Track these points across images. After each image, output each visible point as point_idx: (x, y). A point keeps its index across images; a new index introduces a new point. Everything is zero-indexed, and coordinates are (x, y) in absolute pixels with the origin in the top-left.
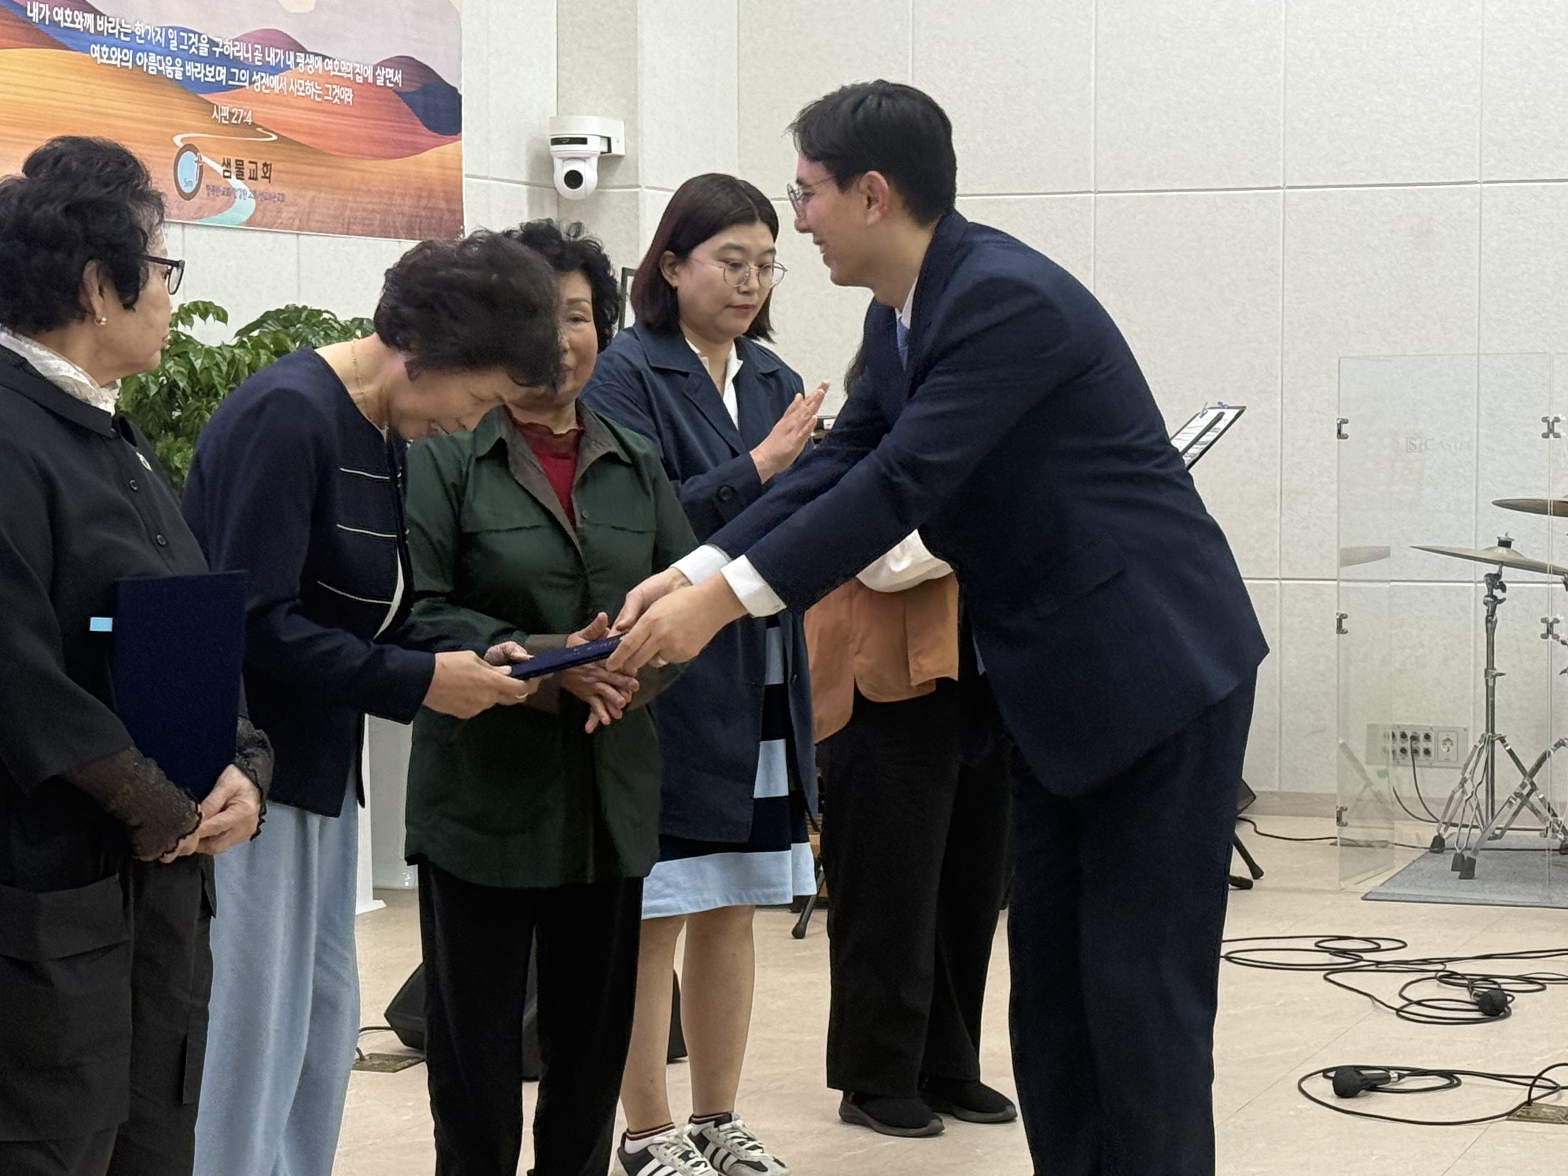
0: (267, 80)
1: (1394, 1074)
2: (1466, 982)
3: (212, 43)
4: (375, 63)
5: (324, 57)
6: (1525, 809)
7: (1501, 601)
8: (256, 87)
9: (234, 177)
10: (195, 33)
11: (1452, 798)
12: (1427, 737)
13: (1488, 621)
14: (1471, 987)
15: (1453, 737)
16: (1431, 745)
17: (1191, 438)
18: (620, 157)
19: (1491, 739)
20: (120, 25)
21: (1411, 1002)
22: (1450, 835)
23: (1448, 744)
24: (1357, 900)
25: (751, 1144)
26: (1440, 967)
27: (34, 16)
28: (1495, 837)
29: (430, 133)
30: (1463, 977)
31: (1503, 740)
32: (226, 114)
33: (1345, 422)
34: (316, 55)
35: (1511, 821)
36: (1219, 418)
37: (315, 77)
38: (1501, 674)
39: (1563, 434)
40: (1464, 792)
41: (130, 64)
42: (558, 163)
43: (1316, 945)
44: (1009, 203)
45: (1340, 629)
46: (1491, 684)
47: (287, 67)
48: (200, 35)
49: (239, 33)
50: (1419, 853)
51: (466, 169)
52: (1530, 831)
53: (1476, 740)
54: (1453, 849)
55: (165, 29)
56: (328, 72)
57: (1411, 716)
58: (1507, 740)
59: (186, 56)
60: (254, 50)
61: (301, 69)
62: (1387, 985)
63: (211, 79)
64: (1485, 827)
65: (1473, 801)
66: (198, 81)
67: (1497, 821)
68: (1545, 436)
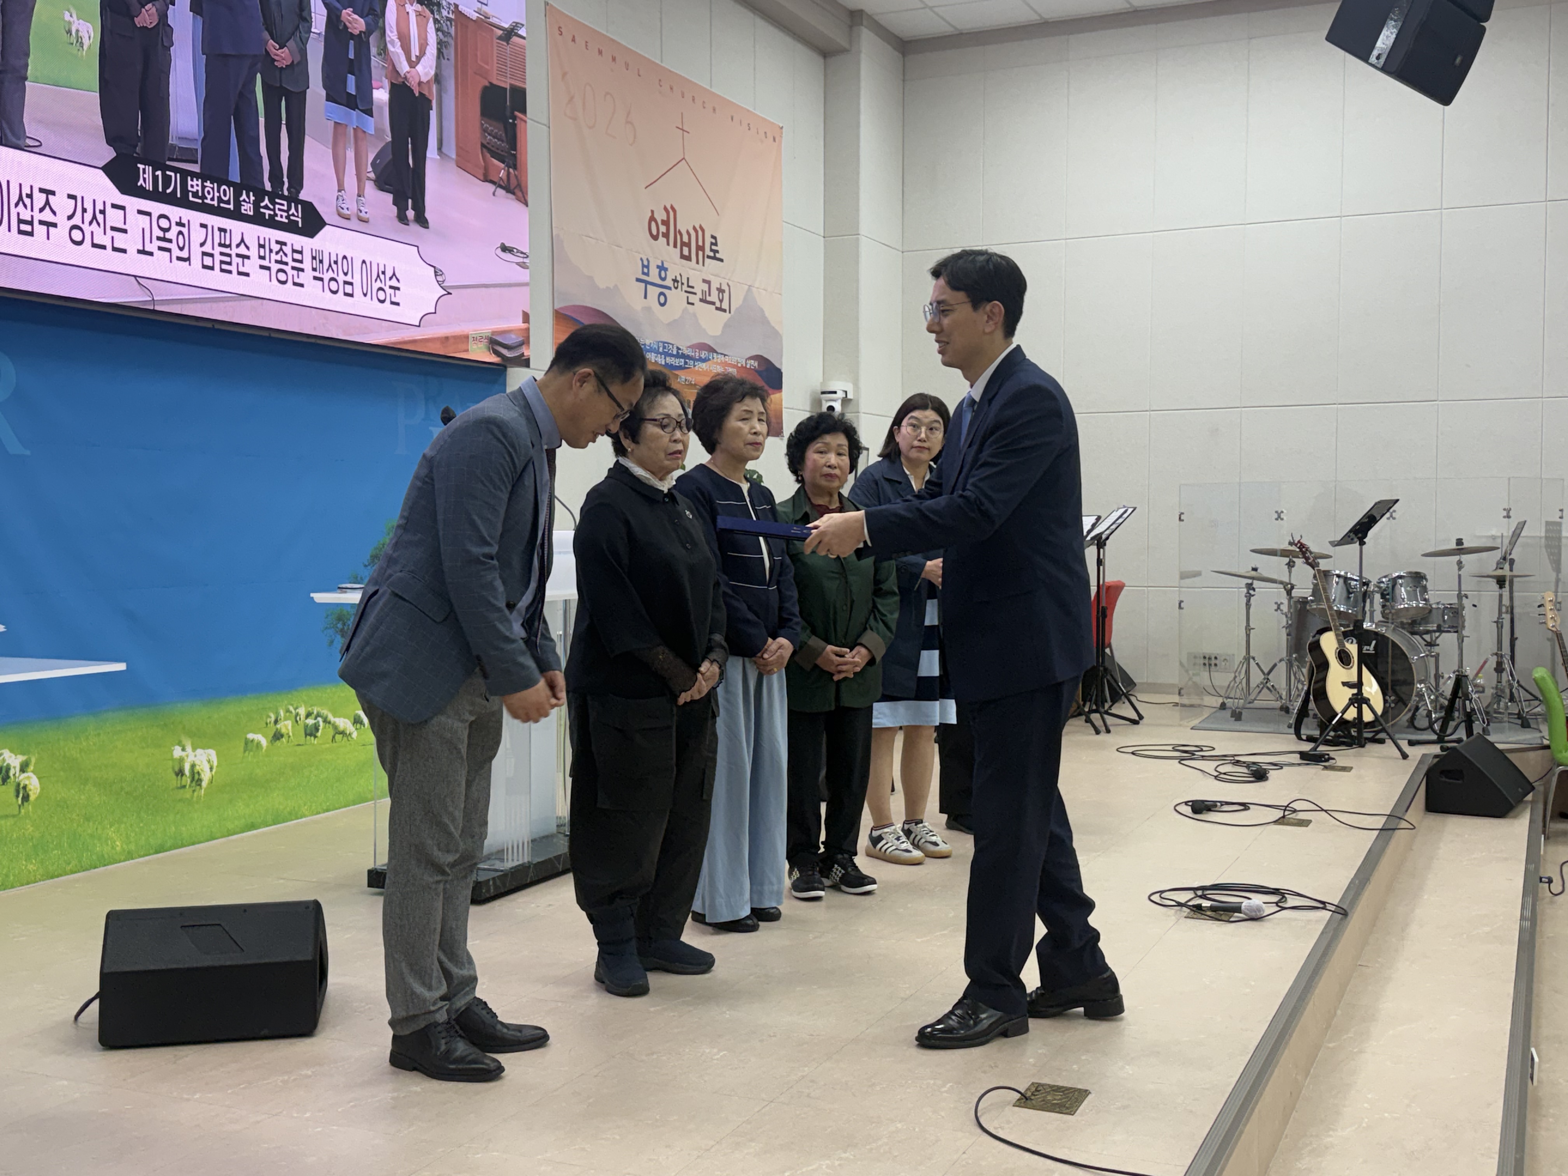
0: (699, 364)
1: (1219, 804)
2: (1245, 765)
3: (678, 349)
4: (747, 357)
5: (725, 355)
6: (1265, 688)
7: (1253, 596)
8: (696, 368)
10: (671, 344)
11: (1229, 685)
12: (1216, 658)
13: (1247, 604)
14: (1248, 767)
15: (1228, 658)
16: (1217, 662)
17: (1113, 521)
18: (851, 400)
19: (1248, 658)
21: (1221, 773)
22: (1230, 703)
23: (1226, 661)
24: (1189, 729)
25: (931, 834)
26: (1232, 758)
28: (1250, 703)
30: (1244, 762)
31: (1254, 658)
32: (684, 380)
33: (1182, 513)
34: (722, 354)
35: (1257, 696)
36: (1125, 512)
37: (719, 364)
38: (1253, 629)
39: (1285, 518)
40: (1235, 682)
42: (824, 402)
43: (1173, 748)
45: (1180, 607)
46: (1248, 633)
47: (709, 360)
48: (673, 345)
49: (689, 344)
50: (1215, 710)
51: (784, 404)
52: (1267, 700)
53: (1241, 658)
54: (1231, 708)
55: (658, 342)
56: (726, 362)
57: (1209, 649)
58: (1256, 659)
59: (667, 354)
60: (696, 352)
61: (715, 360)
62: (1209, 766)
63: (677, 364)
64: (1246, 699)
65: (1240, 686)
66: (671, 365)
67: (1251, 695)
68: (1277, 519)
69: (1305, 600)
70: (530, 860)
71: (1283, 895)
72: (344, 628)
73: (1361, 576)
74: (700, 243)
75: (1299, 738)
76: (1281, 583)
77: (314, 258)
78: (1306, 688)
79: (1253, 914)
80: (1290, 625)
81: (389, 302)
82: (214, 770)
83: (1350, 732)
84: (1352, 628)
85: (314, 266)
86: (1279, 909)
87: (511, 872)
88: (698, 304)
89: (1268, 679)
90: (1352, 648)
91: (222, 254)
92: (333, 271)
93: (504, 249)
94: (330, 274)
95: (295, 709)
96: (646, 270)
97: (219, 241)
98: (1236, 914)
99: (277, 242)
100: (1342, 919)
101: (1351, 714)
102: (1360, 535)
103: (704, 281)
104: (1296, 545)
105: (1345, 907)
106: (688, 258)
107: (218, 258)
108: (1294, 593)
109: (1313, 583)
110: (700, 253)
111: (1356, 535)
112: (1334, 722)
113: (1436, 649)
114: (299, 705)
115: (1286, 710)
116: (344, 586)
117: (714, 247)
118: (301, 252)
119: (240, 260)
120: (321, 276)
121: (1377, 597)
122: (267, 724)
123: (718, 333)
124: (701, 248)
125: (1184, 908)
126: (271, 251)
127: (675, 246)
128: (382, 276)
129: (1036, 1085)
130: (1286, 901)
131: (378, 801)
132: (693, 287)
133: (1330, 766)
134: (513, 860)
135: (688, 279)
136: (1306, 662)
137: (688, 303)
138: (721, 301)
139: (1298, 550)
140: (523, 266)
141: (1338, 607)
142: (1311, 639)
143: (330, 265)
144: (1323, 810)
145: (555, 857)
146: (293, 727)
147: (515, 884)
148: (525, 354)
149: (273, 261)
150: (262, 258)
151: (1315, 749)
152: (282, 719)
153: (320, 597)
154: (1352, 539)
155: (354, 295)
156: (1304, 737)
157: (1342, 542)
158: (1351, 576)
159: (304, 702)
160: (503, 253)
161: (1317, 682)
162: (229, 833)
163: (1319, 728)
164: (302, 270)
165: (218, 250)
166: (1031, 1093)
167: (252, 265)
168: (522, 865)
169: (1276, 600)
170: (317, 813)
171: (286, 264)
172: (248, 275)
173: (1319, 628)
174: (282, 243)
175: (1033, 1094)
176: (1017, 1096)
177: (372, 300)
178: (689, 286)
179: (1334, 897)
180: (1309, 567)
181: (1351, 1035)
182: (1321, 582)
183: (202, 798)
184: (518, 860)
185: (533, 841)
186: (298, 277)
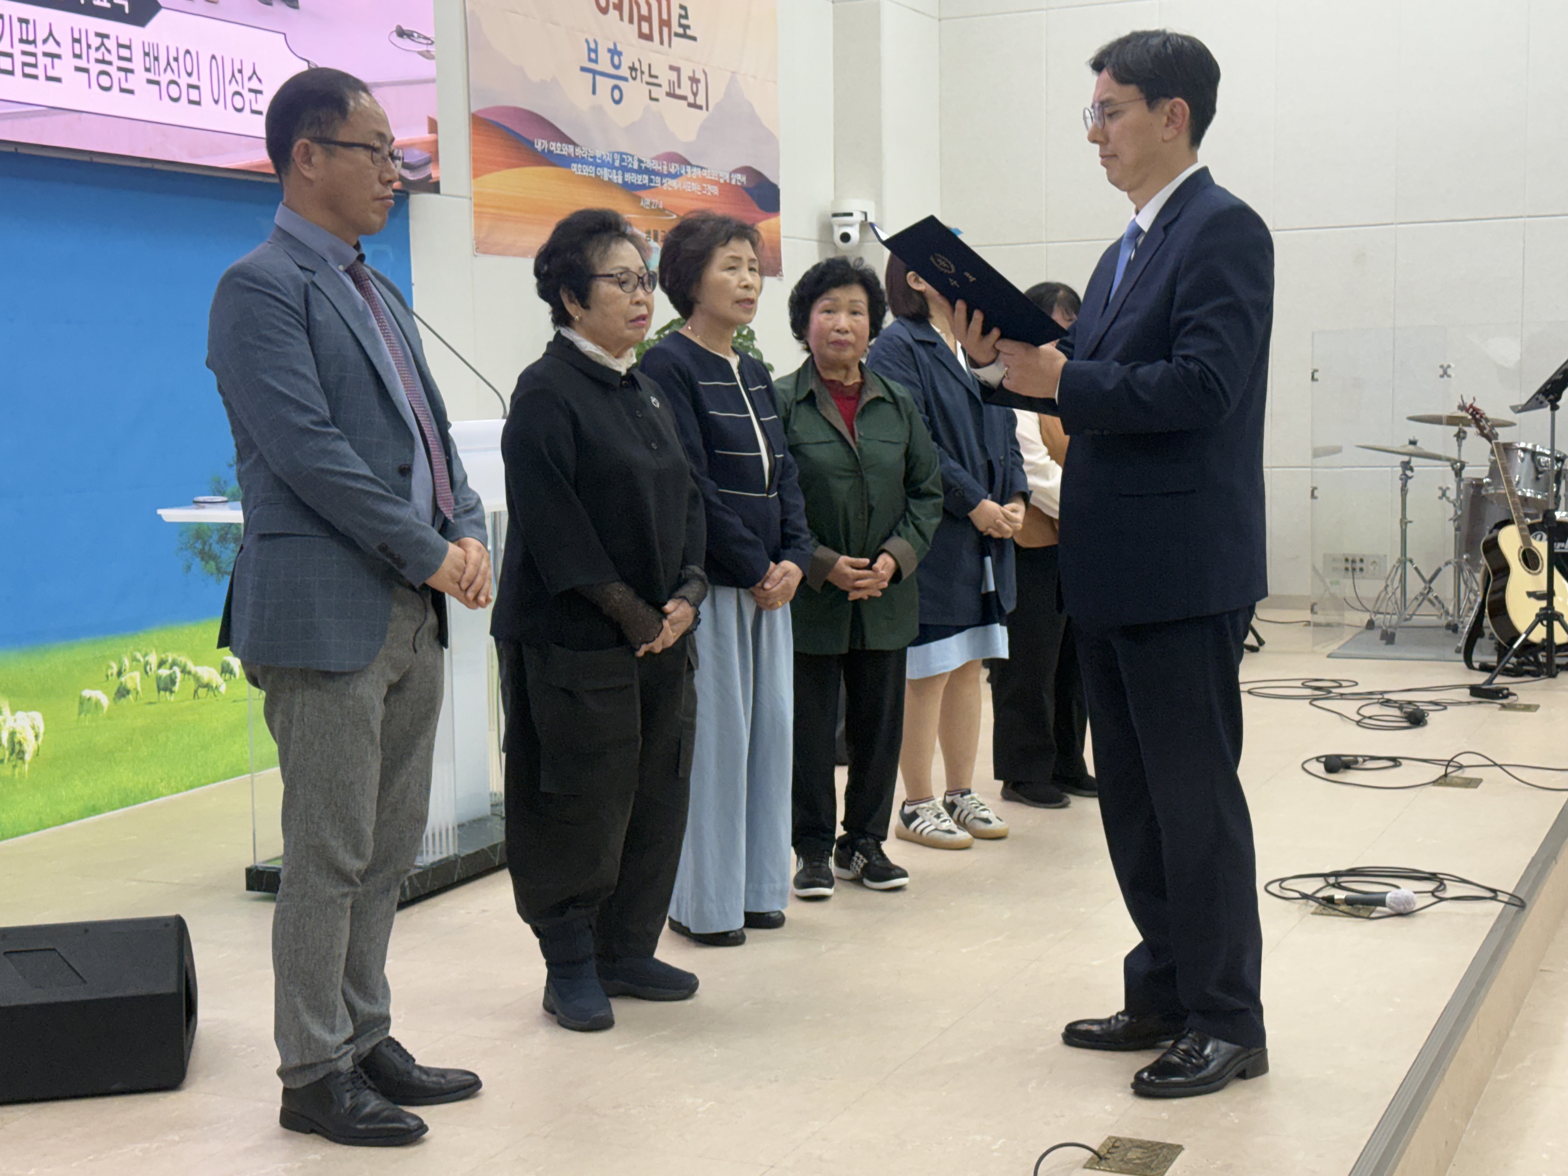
0: (670, 182)
1: (1360, 759)
2: (1397, 705)
3: (640, 161)
4: (731, 170)
5: (702, 168)
6: (1426, 601)
7: (1411, 478)
8: (665, 187)
9: (652, 240)
10: (630, 155)
11: (1379, 597)
12: (1362, 561)
13: (1402, 489)
14: (1400, 708)
15: (1377, 560)
16: (1363, 566)
19: (1404, 561)
20: (588, 152)
21: (1365, 717)
22: (1379, 619)
23: (1374, 565)
24: (1324, 657)
25: (982, 807)
26: (1380, 696)
27: (539, 147)
28: (1406, 620)
29: (762, 211)
30: (1396, 702)
31: (1411, 561)
32: (648, 203)
33: (1317, 371)
34: (698, 167)
35: (1416, 610)
37: (697, 180)
38: (1410, 522)
39: (1453, 375)
40: (1387, 593)
41: (593, 175)
42: (836, 228)
43: (1303, 684)
45: (1313, 496)
46: (1404, 527)
47: (681, 175)
48: (633, 156)
49: (654, 155)
50: (1359, 630)
51: (782, 233)
52: (1428, 615)
53: (1394, 562)
54: (1380, 627)
55: (613, 153)
56: (704, 177)
57: (1352, 549)
58: (1414, 561)
59: (625, 169)
60: (663, 164)
61: (689, 175)
62: (1350, 708)
63: (639, 183)
64: (1400, 614)
65: (1393, 599)
66: (632, 184)
67: (1408, 610)
68: (1442, 376)
69: (1479, 482)
70: (457, 852)
71: (1441, 882)
72: (203, 549)
73: (1552, 449)
74: (665, 16)
75: (1470, 665)
76: (1448, 460)
77: (147, 54)
78: (1479, 600)
79: (1401, 909)
80: (1460, 516)
81: (249, 110)
82: (40, 739)
83: (1536, 658)
84: (1540, 520)
85: (148, 66)
86: (1435, 900)
87: (433, 869)
88: (665, 100)
89: (1430, 588)
90: (1541, 546)
91: (24, 53)
92: (173, 71)
93: (401, 33)
94: (169, 76)
95: (145, 656)
96: (593, 56)
97: (19, 36)
98: (1379, 908)
99: (98, 35)
100: (1517, 912)
101: (1539, 635)
102: (1551, 397)
103: (672, 68)
104: (1467, 411)
105: (1521, 896)
106: (649, 37)
107: (19, 59)
108: (1465, 474)
109: (1490, 460)
110: (665, 30)
111: (1547, 397)
112: (1515, 646)
114: (148, 651)
115: (1453, 628)
116: (201, 499)
117: (683, 21)
118: (128, 47)
119: (48, 60)
120: (156, 78)
122: (107, 676)
123: (692, 137)
124: (665, 23)
125: (1311, 903)
126: (89, 46)
127: (631, 21)
128: (238, 76)
129: (1113, 1140)
130: (1444, 889)
131: (256, 774)
132: (656, 77)
133: (1509, 704)
134: (434, 852)
135: (650, 66)
136: (1480, 566)
137: (651, 99)
138: (695, 95)
139: (1470, 417)
140: (427, 55)
141: (1523, 492)
142: (1487, 536)
143: (168, 63)
144: (1496, 765)
145: (489, 848)
146: (142, 679)
147: (437, 885)
148: (433, 176)
149: (92, 60)
150: (78, 56)
151: (1490, 682)
152: (128, 670)
153: (171, 515)
154: (1541, 402)
155: (203, 102)
156: (1476, 665)
157: (1526, 408)
158: (1541, 450)
159: (156, 648)
160: (400, 39)
161: (1493, 592)
162: (65, 820)
163: (1496, 653)
164: (131, 71)
165: (19, 47)
166: (1106, 1151)
167: (64, 67)
168: (447, 859)
169: (1441, 485)
170: (178, 791)
171: (110, 63)
172: (58, 80)
173: (1498, 520)
174: (103, 36)
175: (1108, 1152)
176: (1089, 1154)
177: (225, 107)
178: (651, 76)
179: (1508, 884)
180: (1484, 440)
181: (1527, 1063)
182: (1500, 459)
183: (26, 776)
184: (441, 853)
185: (461, 826)
186: (126, 80)
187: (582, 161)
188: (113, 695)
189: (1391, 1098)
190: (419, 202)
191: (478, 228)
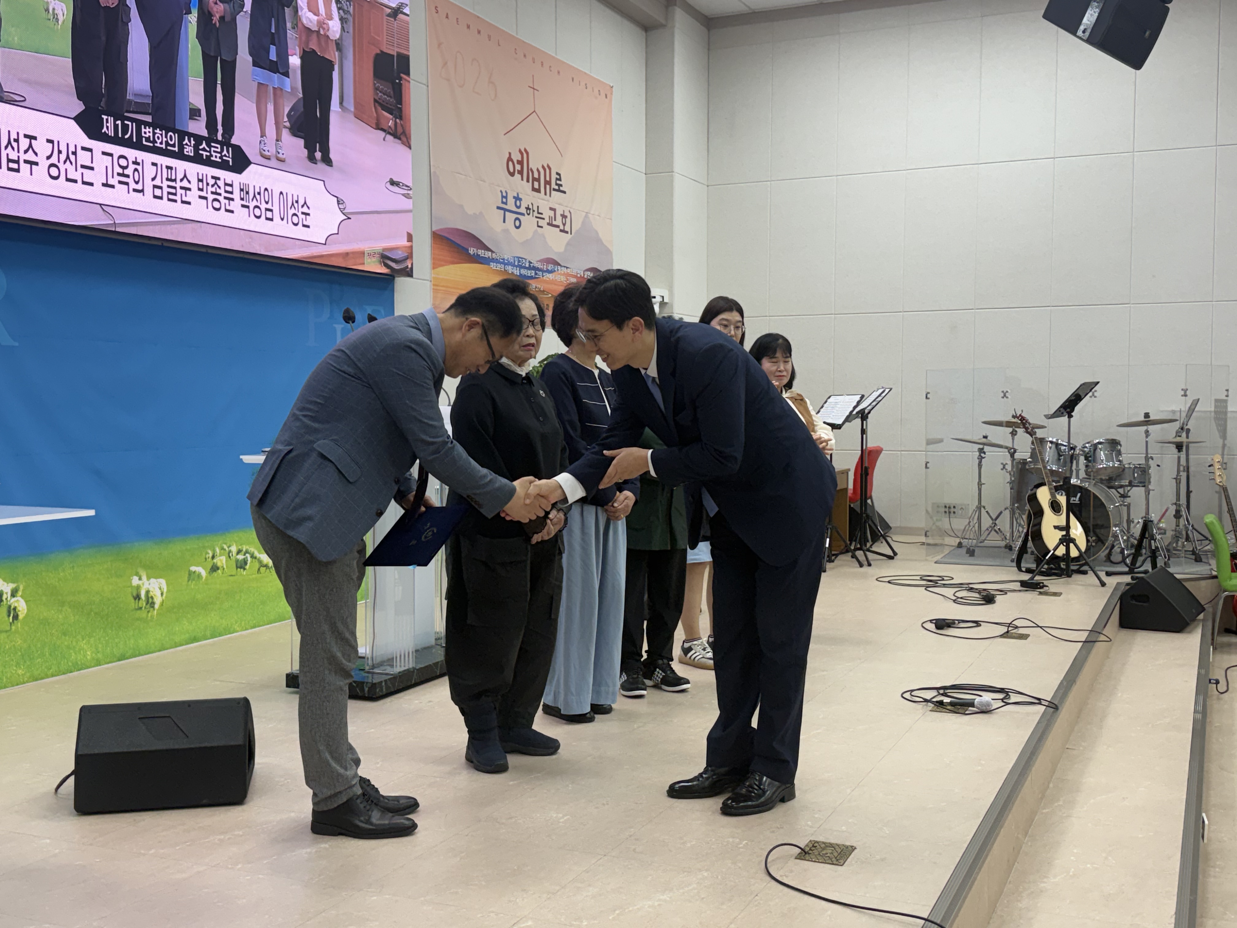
0: (548, 275)
1: (957, 622)
2: (977, 591)
3: (530, 262)
4: (584, 269)
5: (567, 268)
6: (993, 531)
7: (984, 458)
8: (544, 278)
10: (524, 259)
11: (965, 528)
12: (954, 507)
13: (979, 465)
14: (979, 593)
15: (963, 507)
16: (955, 510)
17: (874, 399)
18: (666, 303)
19: (980, 507)
20: (500, 256)
21: (958, 598)
22: (965, 542)
23: (962, 510)
24: (933, 563)
26: (967, 586)
27: (471, 252)
28: (981, 542)
30: (977, 589)
31: (984, 507)
33: (929, 393)
34: (564, 267)
35: (987, 537)
36: (884, 392)
37: (564, 274)
38: (984, 484)
39: (1009, 397)
40: (970, 526)
41: (503, 270)
43: (921, 578)
44: (803, 319)
45: (926, 467)
46: (980, 487)
47: (555, 271)
48: (526, 260)
49: (539, 259)
50: (953, 548)
52: (995, 540)
53: (974, 507)
54: (966, 546)
55: (514, 257)
56: (568, 273)
57: (949, 500)
58: (986, 507)
59: (521, 267)
60: (544, 265)
61: (559, 271)
62: (949, 592)
63: (529, 275)
64: (978, 539)
65: (973, 529)
66: (525, 275)
67: (982, 537)
68: (1003, 398)
69: (1025, 461)
70: (414, 666)
71: (1007, 693)
73: (1069, 442)
74: (548, 179)
75: (1020, 569)
76: (1006, 448)
77: (242, 190)
78: (1025, 531)
79: (984, 708)
80: (1013, 481)
81: (301, 225)
82: (164, 595)
83: (1060, 566)
84: (1061, 483)
85: (242, 197)
86: (1004, 704)
87: (400, 676)
88: (546, 227)
89: (995, 524)
90: (1062, 499)
91: (169, 187)
92: (257, 200)
93: (393, 183)
94: (255, 203)
95: (229, 547)
96: (504, 200)
97: (166, 177)
98: (970, 708)
99: (213, 177)
100: (1053, 712)
101: (1061, 551)
102: (1068, 410)
103: (551, 209)
104: (1018, 418)
105: (1056, 702)
106: (538, 191)
107: (166, 190)
108: (1017, 456)
109: (1031, 448)
110: (548, 187)
111: (1065, 410)
112: (1047, 558)
113: (1128, 500)
114: (231, 543)
115: (1009, 548)
117: (558, 182)
118: (231, 185)
119: (183, 191)
120: (247, 204)
121: (1082, 460)
122: (206, 559)
123: (562, 250)
124: (548, 183)
125: (929, 704)
126: (208, 184)
127: (528, 181)
128: (296, 205)
129: (813, 842)
130: (1009, 698)
132: (542, 214)
133: (1044, 592)
134: (400, 666)
135: (538, 207)
136: (1025, 510)
137: (538, 226)
138: (564, 225)
139: (1019, 422)
140: (407, 196)
141: (1050, 467)
142: (1029, 492)
143: (255, 196)
144: (1038, 626)
145: (434, 664)
146: (226, 561)
147: (402, 685)
148: (409, 267)
149: (209, 192)
150: (201, 190)
151: (1032, 578)
152: (218, 555)
153: (249, 459)
154: (1062, 413)
155: (274, 219)
156: (1024, 569)
157: (1054, 415)
158: (1062, 442)
159: (236, 542)
160: (391, 186)
161: (1034, 526)
162: (177, 645)
163: (1035, 562)
164: (233, 199)
165: (166, 183)
166: (808, 849)
167: (193, 196)
168: (408, 670)
169: (1002, 461)
170: (246, 629)
171: (220, 194)
172: (189, 203)
173: (1036, 483)
174: (216, 178)
175: (810, 850)
176: (798, 851)
177: (288, 223)
178: (538, 213)
179: (1047, 695)
180: (1028, 435)
181: (1061, 803)
182: (1038, 447)
183: (155, 617)
184: (405, 666)
185: (417, 651)
186: (229, 205)
187: (496, 261)
188: (209, 570)
189: (981, 820)
190: (401, 282)
191: (435, 298)
